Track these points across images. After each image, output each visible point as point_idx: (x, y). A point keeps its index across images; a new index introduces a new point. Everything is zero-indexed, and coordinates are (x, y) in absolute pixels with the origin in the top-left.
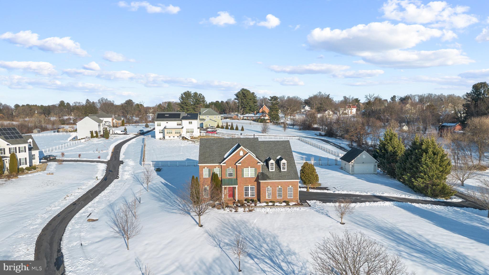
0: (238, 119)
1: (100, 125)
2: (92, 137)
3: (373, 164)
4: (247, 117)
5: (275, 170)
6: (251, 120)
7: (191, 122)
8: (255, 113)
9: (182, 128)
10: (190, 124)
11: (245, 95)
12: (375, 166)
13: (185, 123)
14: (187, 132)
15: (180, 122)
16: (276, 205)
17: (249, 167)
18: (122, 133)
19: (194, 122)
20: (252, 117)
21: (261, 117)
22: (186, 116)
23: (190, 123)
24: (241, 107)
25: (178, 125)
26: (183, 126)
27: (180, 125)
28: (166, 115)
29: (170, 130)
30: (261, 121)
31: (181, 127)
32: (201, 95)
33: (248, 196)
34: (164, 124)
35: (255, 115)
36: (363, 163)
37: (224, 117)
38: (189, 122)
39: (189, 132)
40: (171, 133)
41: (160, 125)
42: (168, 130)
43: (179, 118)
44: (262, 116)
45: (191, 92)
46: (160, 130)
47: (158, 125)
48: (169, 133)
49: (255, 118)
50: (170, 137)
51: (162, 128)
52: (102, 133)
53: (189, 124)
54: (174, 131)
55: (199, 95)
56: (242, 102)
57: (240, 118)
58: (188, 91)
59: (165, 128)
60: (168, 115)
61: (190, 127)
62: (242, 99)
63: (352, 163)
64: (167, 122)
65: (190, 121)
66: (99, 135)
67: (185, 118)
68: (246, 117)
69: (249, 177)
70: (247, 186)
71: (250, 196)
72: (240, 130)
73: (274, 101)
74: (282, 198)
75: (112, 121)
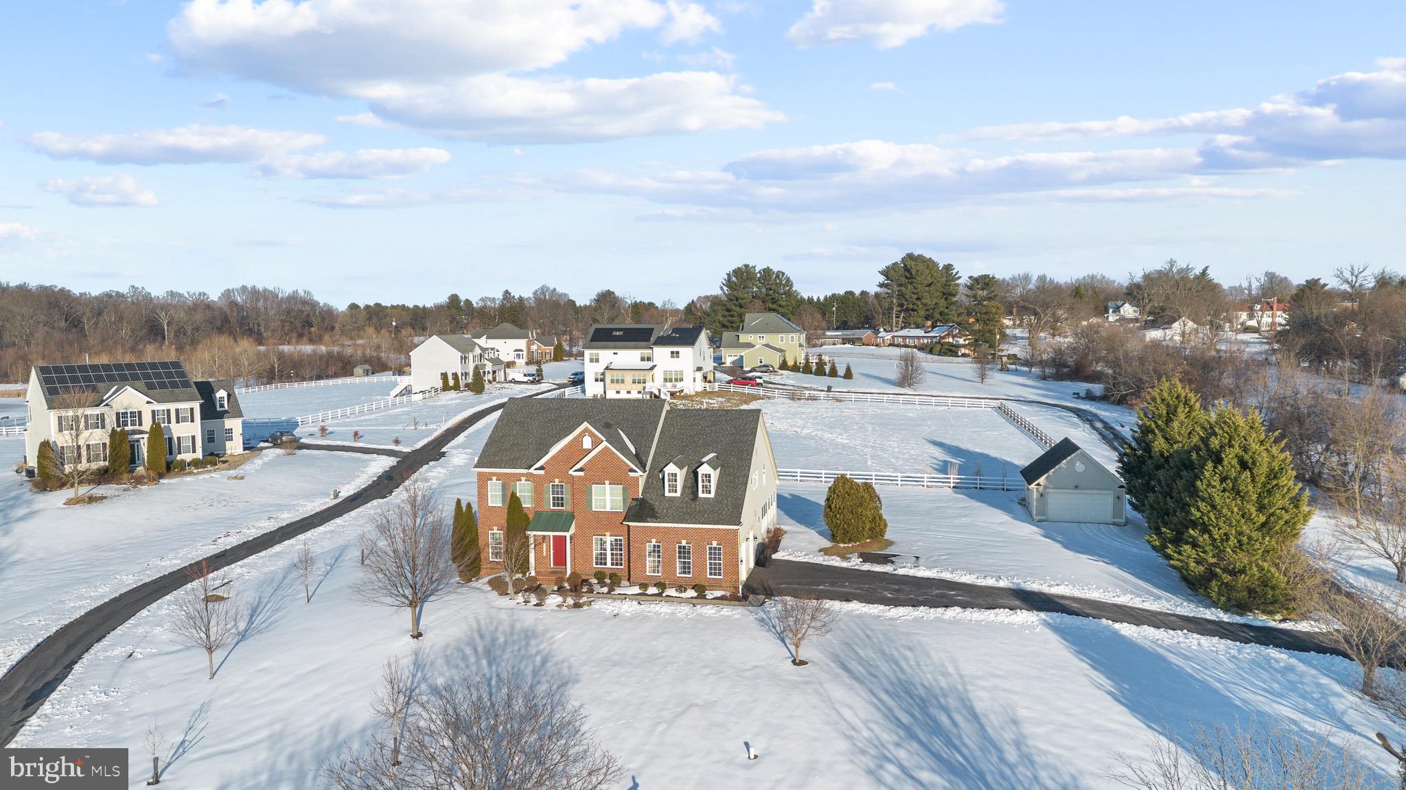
0: (877, 345)
1: (465, 357)
2: (446, 387)
3: (1112, 492)
4: (904, 338)
5: (682, 494)
6: (915, 347)
7: (678, 353)
8: (928, 327)
9: (654, 366)
10: (675, 359)
11: (911, 274)
12: (1118, 498)
13: (661, 354)
14: (665, 380)
15: (647, 352)
16: (667, 597)
17: (607, 482)
18: (526, 379)
19: (685, 351)
20: (918, 338)
21: (943, 338)
22: (669, 336)
23: (675, 354)
24: (899, 309)
25: (643, 359)
26: (654, 364)
27: (649, 359)
28: (614, 333)
29: (620, 373)
30: (940, 351)
31: (648, 365)
32: (783, 274)
34: (607, 356)
35: (929, 332)
36: (1077, 487)
37: (843, 339)
38: (672, 353)
39: (671, 380)
40: (623, 381)
41: (597, 361)
42: (615, 373)
43: (648, 340)
44: (948, 335)
45: (754, 267)
46: (596, 373)
47: (591, 361)
48: (618, 381)
49: (926, 341)
50: (618, 392)
51: (600, 367)
52: (470, 380)
53: (672, 357)
54: (629, 378)
55: (777, 276)
56: (901, 295)
57: (883, 343)
58: (746, 266)
59: (607, 368)
60: (621, 333)
61: (674, 365)
62: (900, 285)
63: (1038, 485)
64: (615, 351)
65: (675, 349)
66: (462, 383)
67: (662, 341)
68: (900, 339)
69: (608, 509)
70: (602, 535)
71: (609, 565)
72: (840, 377)
73: (983, 289)
74: (690, 576)
75: (529, 349)
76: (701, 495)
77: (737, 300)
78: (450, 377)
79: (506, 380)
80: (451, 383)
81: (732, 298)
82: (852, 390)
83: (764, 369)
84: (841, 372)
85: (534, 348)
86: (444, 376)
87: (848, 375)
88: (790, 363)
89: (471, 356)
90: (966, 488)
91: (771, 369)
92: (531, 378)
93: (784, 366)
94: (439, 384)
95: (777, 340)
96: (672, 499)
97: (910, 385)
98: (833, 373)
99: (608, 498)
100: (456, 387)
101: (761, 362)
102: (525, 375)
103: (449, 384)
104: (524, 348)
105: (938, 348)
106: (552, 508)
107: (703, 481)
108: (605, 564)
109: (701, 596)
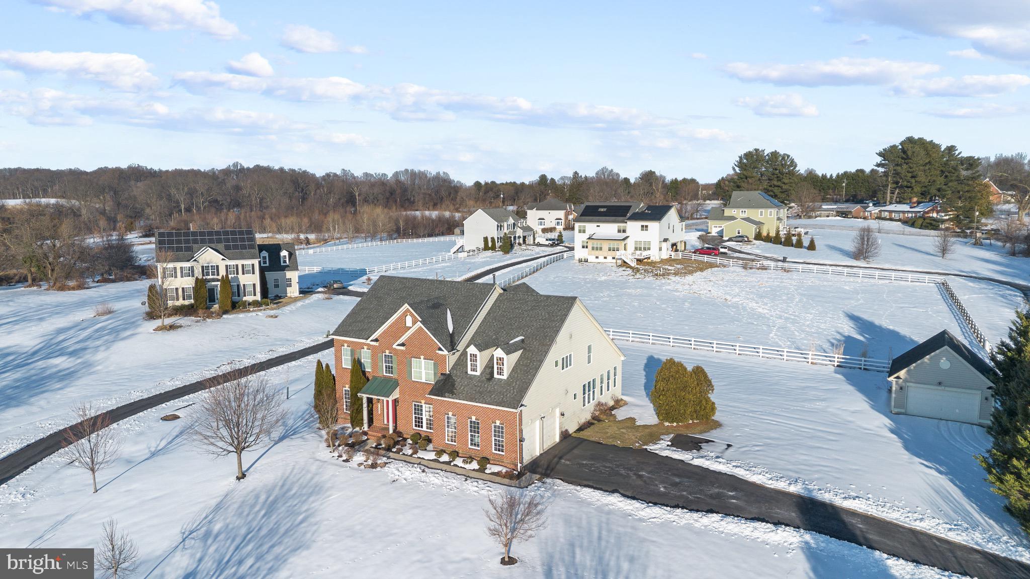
0: (865, 218)
1: (501, 226)
4: (890, 212)
5: (480, 374)
6: (899, 220)
7: (647, 226)
8: (914, 203)
9: (627, 237)
10: (644, 232)
11: (907, 156)
12: (987, 399)
13: (633, 227)
14: (636, 249)
15: (622, 225)
17: (422, 357)
18: (547, 243)
19: (653, 225)
20: (904, 212)
21: (928, 212)
22: (643, 213)
23: (645, 228)
24: (895, 186)
25: (619, 231)
26: (628, 235)
27: (624, 231)
28: (600, 210)
29: (599, 242)
30: (922, 225)
31: (623, 235)
32: (788, 156)
34: (591, 228)
35: (914, 207)
36: (940, 383)
37: (837, 212)
38: (642, 226)
39: (640, 249)
40: (601, 249)
41: (584, 232)
42: (595, 242)
43: (625, 216)
44: (933, 210)
45: (764, 151)
46: (583, 242)
47: (580, 231)
48: (597, 249)
49: (910, 215)
50: (597, 257)
51: (584, 237)
53: (642, 230)
54: (605, 246)
55: (783, 158)
56: (897, 174)
57: (871, 216)
58: (757, 150)
60: (605, 210)
61: (643, 236)
62: (897, 165)
63: (898, 378)
64: (598, 224)
65: (645, 223)
67: (636, 217)
68: (887, 213)
69: (423, 380)
70: (418, 402)
71: (424, 428)
72: (805, 247)
73: (967, 169)
74: (479, 449)
75: (566, 218)
76: (496, 376)
77: (746, 179)
78: (490, 240)
79: (534, 243)
80: (490, 244)
81: (742, 176)
82: (808, 261)
83: (740, 239)
84: (806, 243)
85: (572, 217)
86: (486, 239)
87: (812, 247)
88: (764, 233)
89: (505, 224)
90: (851, 368)
91: (746, 239)
92: (551, 242)
93: (758, 237)
94: (482, 245)
95: (756, 214)
96: (472, 377)
97: (865, 258)
98: (799, 244)
99: (423, 372)
100: (493, 248)
101: (739, 233)
102: (547, 240)
103: (488, 245)
104: (563, 218)
105: (920, 222)
106: (385, 374)
107: (498, 364)
108: (422, 427)
109: (482, 470)
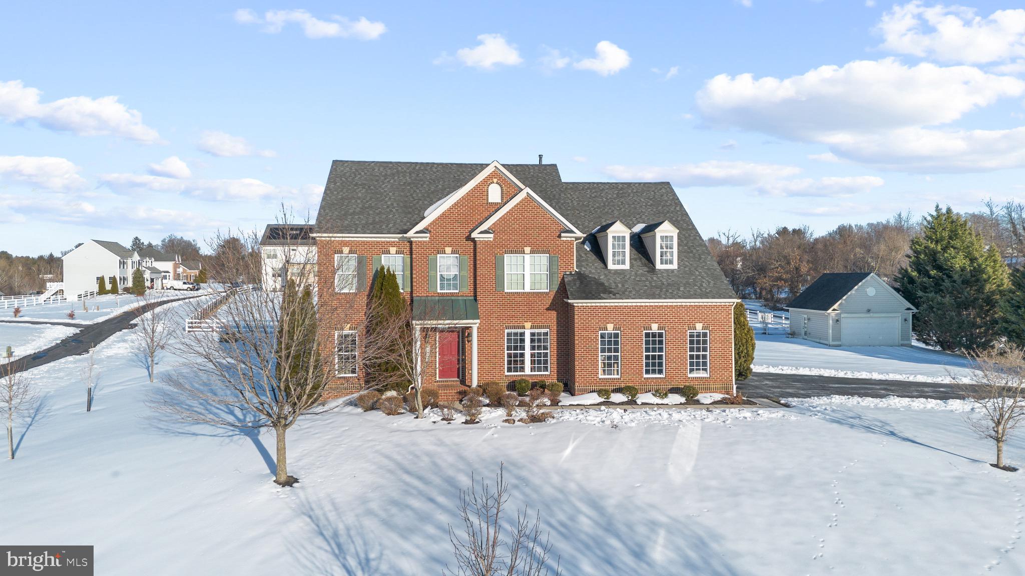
1: (124, 263)
2: (102, 291)
3: (899, 315)
5: (632, 265)
12: (906, 320)
16: (643, 404)
17: (527, 250)
33: (522, 369)
34: (285, 252)
41: (275, 257)
46: (274, 269)
51: (278, 264)
52: (130, 284)
59: (288, 262)
60: (298, 232)
63: (834, 310)
64: (293, 247)
66: (120, 287)
69: (527, 289)
70: (519, 328)
71: (527, 371)
74: (663, 376)
75: (175, 271)
76: (659, 266)
78: (107, 281)
85: (180, 270)
86: (101, 280)
89: (129, 262)
94: (96, 288)
96: (619, 273)
99: (528, 273)
100: (114, 291)
102: (185, 283)
103: (106, 287)
106: (439, 291)
107: (662, 248)
109: (693, 401)
